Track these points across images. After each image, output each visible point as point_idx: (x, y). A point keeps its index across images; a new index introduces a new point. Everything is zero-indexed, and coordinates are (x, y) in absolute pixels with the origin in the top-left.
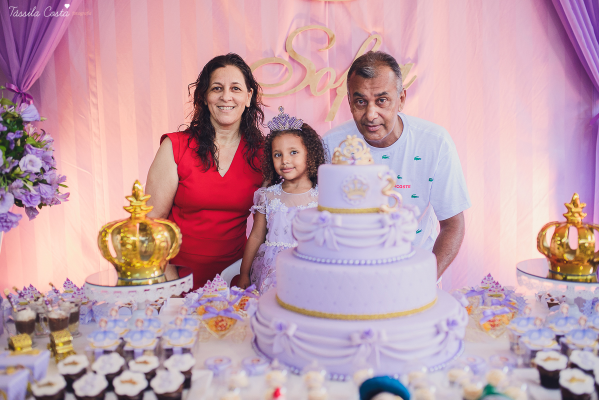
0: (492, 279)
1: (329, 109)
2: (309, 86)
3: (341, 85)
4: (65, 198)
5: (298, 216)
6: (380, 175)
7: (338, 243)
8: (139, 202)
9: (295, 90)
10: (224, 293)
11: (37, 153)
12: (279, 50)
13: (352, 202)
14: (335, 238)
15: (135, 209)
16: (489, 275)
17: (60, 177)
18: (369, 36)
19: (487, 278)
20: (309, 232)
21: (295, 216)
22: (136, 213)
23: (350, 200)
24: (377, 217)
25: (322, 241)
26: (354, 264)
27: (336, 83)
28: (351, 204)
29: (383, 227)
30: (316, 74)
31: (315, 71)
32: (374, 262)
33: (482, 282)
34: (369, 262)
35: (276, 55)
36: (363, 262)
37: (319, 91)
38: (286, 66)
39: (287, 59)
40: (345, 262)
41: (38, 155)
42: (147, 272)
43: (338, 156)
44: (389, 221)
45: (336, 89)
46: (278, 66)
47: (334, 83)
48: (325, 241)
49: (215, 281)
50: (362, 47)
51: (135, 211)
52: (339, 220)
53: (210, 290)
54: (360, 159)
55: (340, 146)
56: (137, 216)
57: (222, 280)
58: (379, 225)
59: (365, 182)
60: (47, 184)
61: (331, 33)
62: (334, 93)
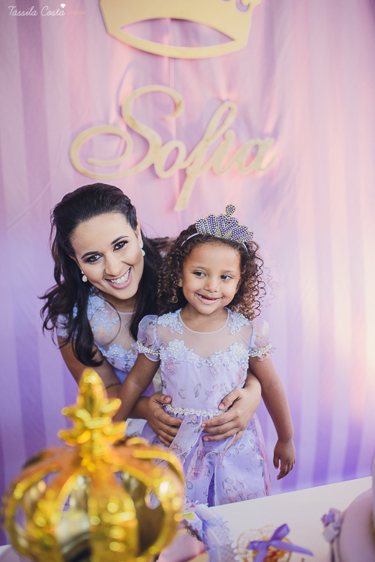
1: (178, 196)
2: (153, 166)
3: (191, 164)
9: (136, 170)
18: (221, 104)
27: (186, 162)
30: (161, 148)
31: (160, 145)
35: (111, 122)
37: (165, 171)
38: (124, 138)
39: (123, 128)
45: (185, 169)
61: (178, 97)
62: (184, 174)
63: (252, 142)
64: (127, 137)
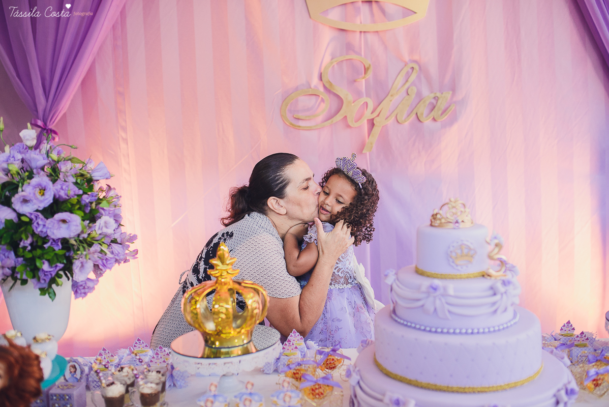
0: (571, 326)
1: (367, 141)
2: (346, 117)
3: (378, 116)
4: (134, 256)
5: (398, 280)
6: (488, 240)
7: (449, 312)
8: (226, 266)
9: (332, 121)
10: (302, 349)
11: (109, 213)
12: (315, 81)
13: (459, 268)
14: (447, 307)
15: (222, 273)
16: (569, 322)
17: (131, 235)
18: (405, 65)
19: (566, 325)
20: (418, 300)
21: (395, 280)
22: (223, 277)
23: (457, 266)
24: (486, 283)
25: (432, 309)
26: (466, 333)
27: (374, 113)
28: (458, 270)
29: (495, 294)
30: (353, 104)
31: (352, 102)
32: (487, 330)
33: (562, 329)
34: (481, 330)
35: (312, 86)
36: (476, 331)
37: (356, 121)
38: (321, 96)
39: (322, 89)
40: (458, 331)
41: (110, 215)
42: (236, 341)
43: (440, 219)
44: (502, 289)
45: (373, 119)
46: (314, 97)
47: (372, 113)
48: (435, 309)
49: (292, 336)
50: (399, 76)
51: (221, 275)
52: (451, 287)
53: (290, 348)
54: (463, 221)
55: (441, 209)
56: (223, 280)
57: (298, 335)
58: (491, 292)
59: (472, 247)
60: (117, 243)
61: (367, 63)
62: (372, 124)
63: (432, 95)
64: (325, 96)
